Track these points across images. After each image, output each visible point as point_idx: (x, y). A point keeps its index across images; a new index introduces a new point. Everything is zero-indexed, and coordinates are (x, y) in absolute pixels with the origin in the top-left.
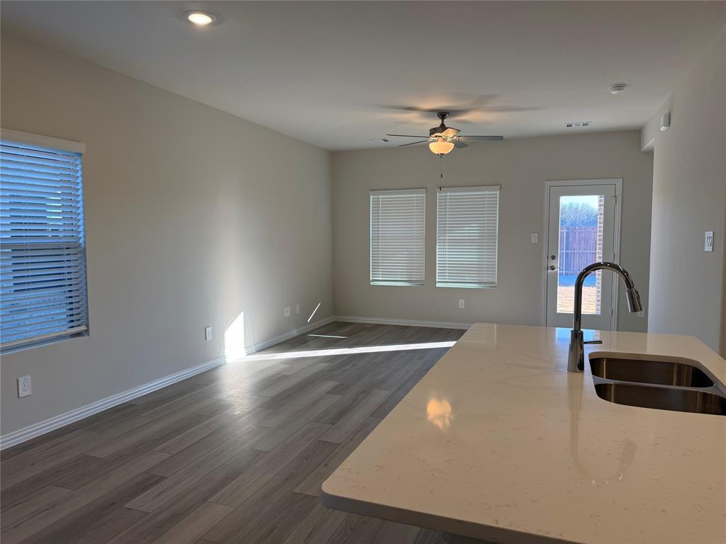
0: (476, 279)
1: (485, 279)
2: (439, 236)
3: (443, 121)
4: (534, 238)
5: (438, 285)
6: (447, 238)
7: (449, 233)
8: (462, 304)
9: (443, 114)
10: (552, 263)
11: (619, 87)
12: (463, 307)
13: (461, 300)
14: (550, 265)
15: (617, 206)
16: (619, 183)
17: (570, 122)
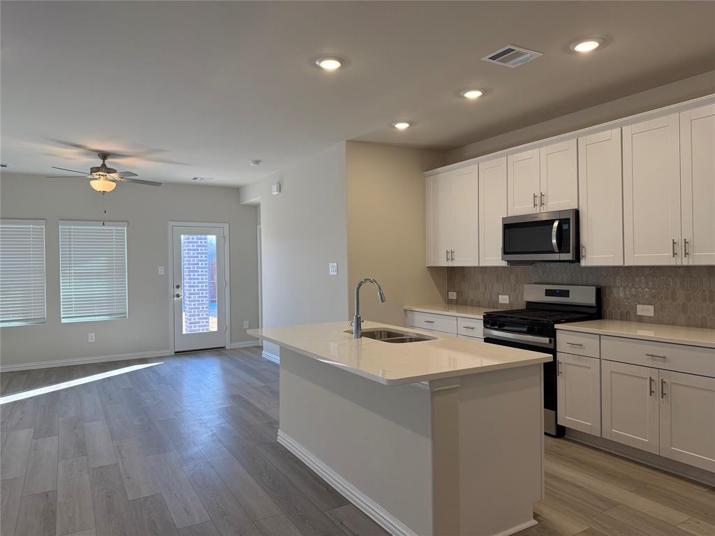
0: (105, 311)
1: (115, 311)
2: (62, 270)
3: (104, 162)
4: (161, 271)
5: (63, 321)
6: (73, 271)
7: (74, 267)
8: (92, 337)
9: (104, 156)
10: (177, 291)
11: (257, 162)
12: (94, 340)
13: (90, 335)
14: (175, 294)
15: (226, 244)
16: (226, 226)
17: (196, 176)
